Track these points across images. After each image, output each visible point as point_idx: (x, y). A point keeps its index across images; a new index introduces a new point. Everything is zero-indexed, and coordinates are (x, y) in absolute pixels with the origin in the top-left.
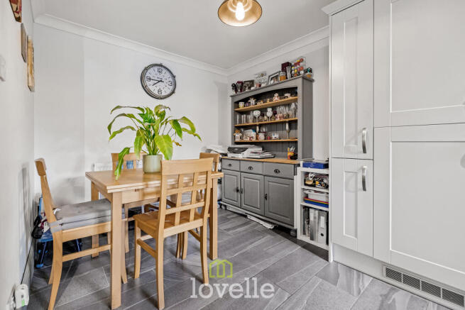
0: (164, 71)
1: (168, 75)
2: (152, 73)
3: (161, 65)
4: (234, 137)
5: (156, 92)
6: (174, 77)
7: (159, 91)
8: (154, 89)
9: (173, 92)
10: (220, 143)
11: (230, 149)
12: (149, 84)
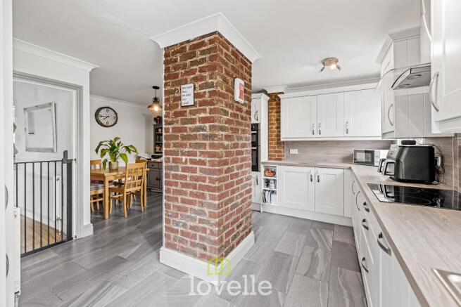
0: (110, 110)
1: (113, 112)
2: (103, 113)
3: (108, 107)
4: (155, 149)
5: (105, 124)
6: (116, 114)
7: (107, 123)
8: (104, 122)
9: (116, 123)
10: (147, 152)
11: (153, 157)
12: (101, 119)
